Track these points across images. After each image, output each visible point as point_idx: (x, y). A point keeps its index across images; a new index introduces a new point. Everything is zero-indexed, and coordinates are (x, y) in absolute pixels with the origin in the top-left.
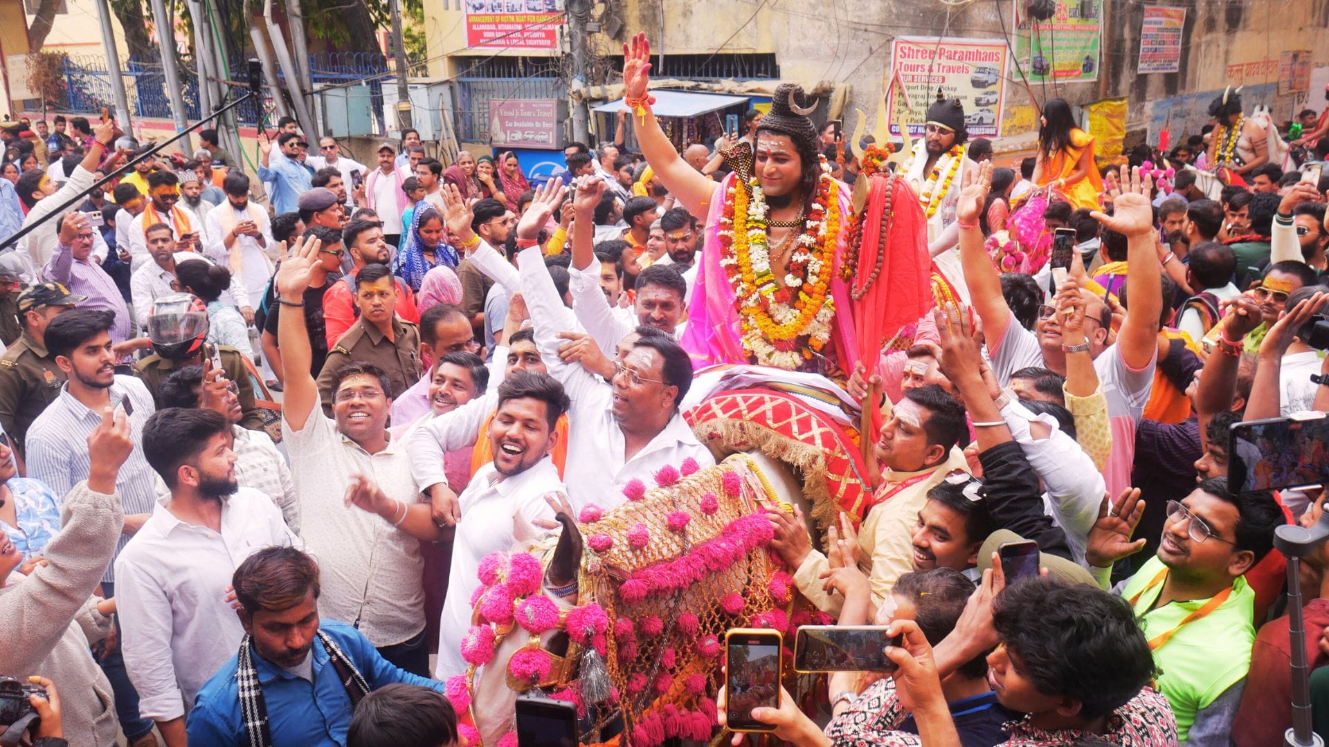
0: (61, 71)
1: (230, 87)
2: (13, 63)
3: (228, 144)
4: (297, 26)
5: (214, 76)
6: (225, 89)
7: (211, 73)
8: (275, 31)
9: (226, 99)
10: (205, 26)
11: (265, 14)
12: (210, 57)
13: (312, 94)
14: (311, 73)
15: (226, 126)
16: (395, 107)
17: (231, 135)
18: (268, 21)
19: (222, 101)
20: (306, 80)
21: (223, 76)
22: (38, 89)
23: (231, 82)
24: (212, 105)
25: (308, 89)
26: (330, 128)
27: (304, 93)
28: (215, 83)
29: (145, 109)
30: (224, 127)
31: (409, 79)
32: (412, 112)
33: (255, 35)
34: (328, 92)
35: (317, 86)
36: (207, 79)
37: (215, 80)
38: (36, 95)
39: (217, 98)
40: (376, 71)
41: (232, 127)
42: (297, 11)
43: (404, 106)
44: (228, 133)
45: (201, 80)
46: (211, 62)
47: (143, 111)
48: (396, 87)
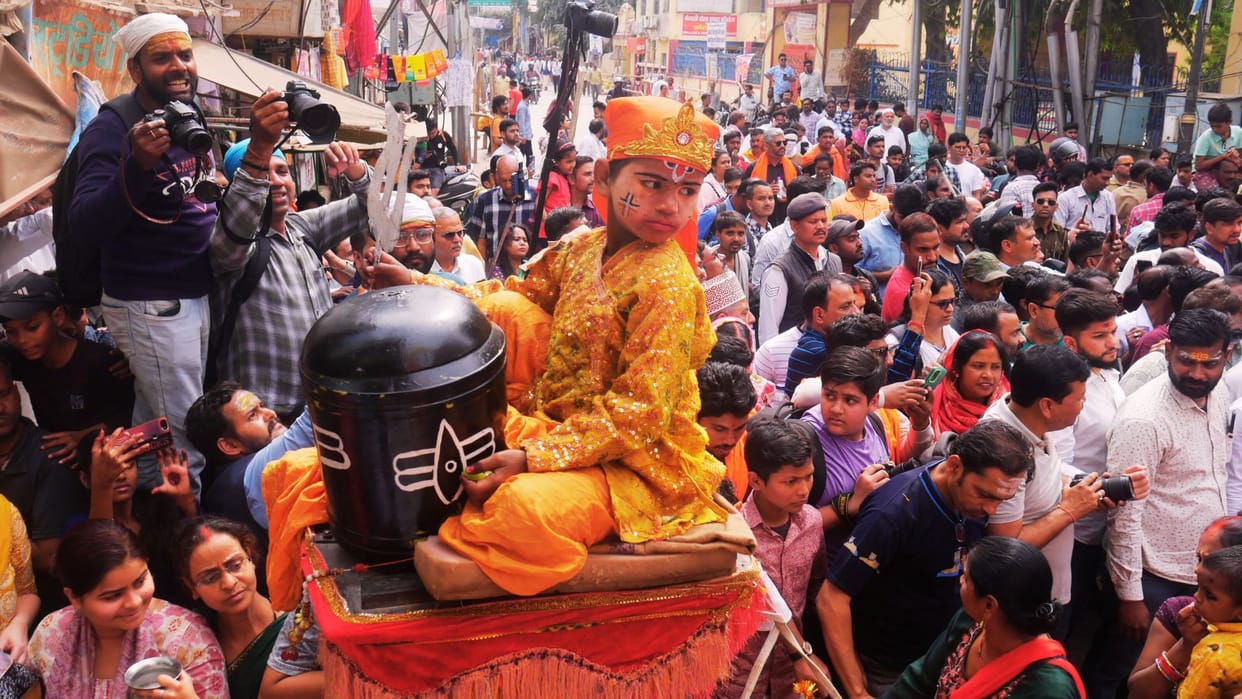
0: (868, 64)
1: (1015, 87)
2: (833, 55)
3: (1000, 138)
4: (1094, 33)
5: (1002, 76)
6: (1010, 88)
7: (1000, 73)
8: (1072, 38)
9: (1008, 98)
10: (1005, 30)
11: (1066, 22)
12: (1003, 57)
13: (1092, 99)
14: (1096, 81)
15: (1002, 122)
16: (1178, 119)
17: (1005, 132)
18: (1067, 28)
19: (1004, 99)
20: (1090, 87)
21: (1011, 76)
22: (847, 78)
23: (1016, 83)
24: (994, 101)
25: (1090, 95)
26: (1100, 134)
27: (1085, 98)
28: (1002, 82)
29: (930, 102)
30: (999, 123)
31: (1200, 93)
32: (1196, 126)
33: (1052, 41)
34: (1107, 99)
35: (1098, 94)
36: (995, 78)
37: (1003, 80)
38: (845, 83)
39: (1000, 96)
40: (1162, 84)
41: (1007, 124)
42: (1097, 20)
43: (1188, 119)
44: (1002, 129)
45: (990, 78)
46: (1003, 63)
47: (928, 104)
48: (1183, 100)
